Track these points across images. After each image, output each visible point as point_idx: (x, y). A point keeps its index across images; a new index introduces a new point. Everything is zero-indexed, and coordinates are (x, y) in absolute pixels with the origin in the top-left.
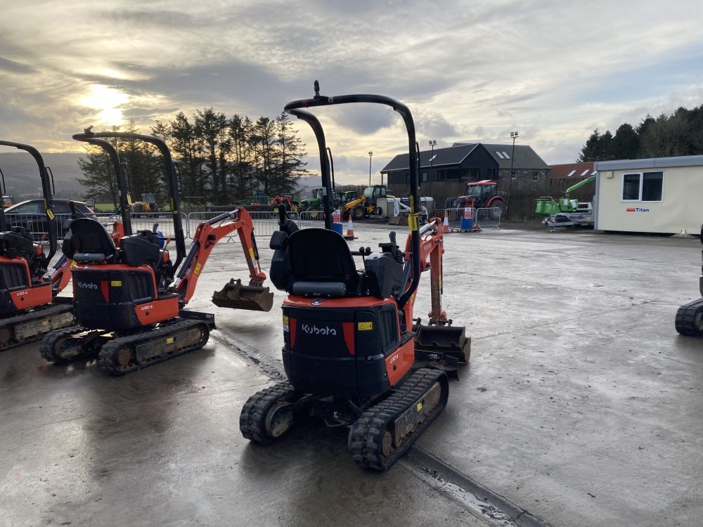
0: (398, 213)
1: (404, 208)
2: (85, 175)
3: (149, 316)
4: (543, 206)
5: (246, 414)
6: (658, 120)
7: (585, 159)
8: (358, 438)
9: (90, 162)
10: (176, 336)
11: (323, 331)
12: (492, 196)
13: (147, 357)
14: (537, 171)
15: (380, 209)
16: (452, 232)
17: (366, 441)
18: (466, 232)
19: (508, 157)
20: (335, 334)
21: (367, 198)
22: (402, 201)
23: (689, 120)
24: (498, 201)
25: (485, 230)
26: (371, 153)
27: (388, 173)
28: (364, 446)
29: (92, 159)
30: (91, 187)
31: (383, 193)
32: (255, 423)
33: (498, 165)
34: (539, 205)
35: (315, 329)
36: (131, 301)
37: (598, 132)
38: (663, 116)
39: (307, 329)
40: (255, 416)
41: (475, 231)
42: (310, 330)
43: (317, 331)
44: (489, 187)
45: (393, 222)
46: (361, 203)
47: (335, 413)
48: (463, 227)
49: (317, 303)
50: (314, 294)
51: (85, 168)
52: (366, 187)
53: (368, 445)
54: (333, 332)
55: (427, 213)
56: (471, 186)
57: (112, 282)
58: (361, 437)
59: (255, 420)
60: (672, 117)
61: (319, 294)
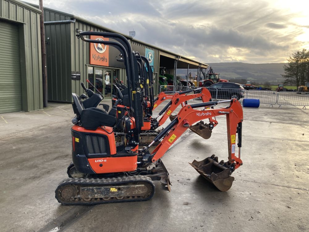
2: (285, 73)
9: (289, 67)
29: (290, 65)
30: (287, 78)
51: (286, 70)
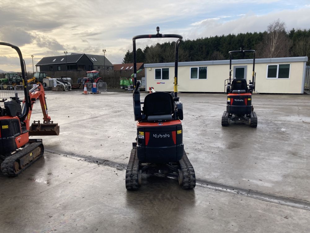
0: (56, 85)
1: (59, 83)
3: (20, 142)
4: (123, 82)
5: (129, 178)
6: (150, 48)
7: (125, 62)
8: (186, 177)
10: (33, 152)
11: (164, 136)
12: (98, 78)
13: (24, 164)
14: (108, 67)
15: (45, 83)
16: (89, 94)
17: (190, 177)
18: (94, 93)
19: (96, 60)
20: (169, 136)
21: (36, 78)
22: (57, 80)
23: (161, 48)
24: (101, 80)
25: (102, 93)
26: (32, 56)
27: (40, 66)
28: (189, 180)
31: (45, 76)
32: (134, 181)
33: (93, 64)
34: (121, 81)
35: (160, 136)
36: (13, 136)
37: (129, 51)
38: (152, 46)
39: (156, 136)
40: (134, 177)
41: (98, 93)
42: (158, 136)
43: (161, 136)
44: (96, 74)
45: (54, 90)
46: (33, 81)
47: (159, 171)
48: (93, 91)
49: (160, 125)
50: (159, 121)
52: (35, 73)
53: (191, 179)
54: (168, 136)
55: (70, 85)
56: (88, 73)
57: (3, 126)
58: (187, 177)
59: (135, 179)
60: (155, 47)
61: (161, 120)
